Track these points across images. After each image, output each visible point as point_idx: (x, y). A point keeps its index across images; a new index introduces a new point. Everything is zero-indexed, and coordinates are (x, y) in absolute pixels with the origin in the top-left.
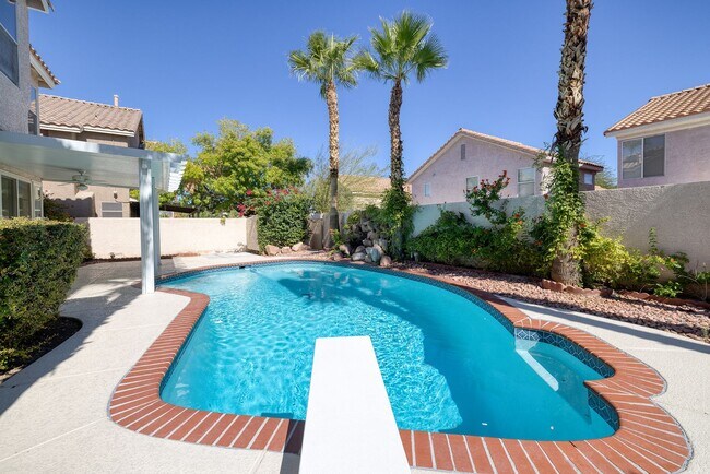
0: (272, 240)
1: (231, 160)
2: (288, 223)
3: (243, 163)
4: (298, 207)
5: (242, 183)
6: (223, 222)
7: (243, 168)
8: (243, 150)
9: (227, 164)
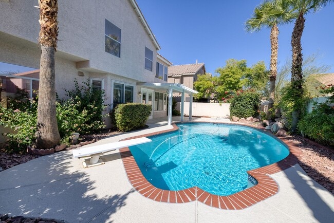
0: (236, 114)
1: (223, 78)
2: (244, 107)
3: (228, 79)
4: (250, 98)
5: (227, 88)
6: (221, 105)
7: (228, 81)
8: (228, 73)
9: (222, 80)
